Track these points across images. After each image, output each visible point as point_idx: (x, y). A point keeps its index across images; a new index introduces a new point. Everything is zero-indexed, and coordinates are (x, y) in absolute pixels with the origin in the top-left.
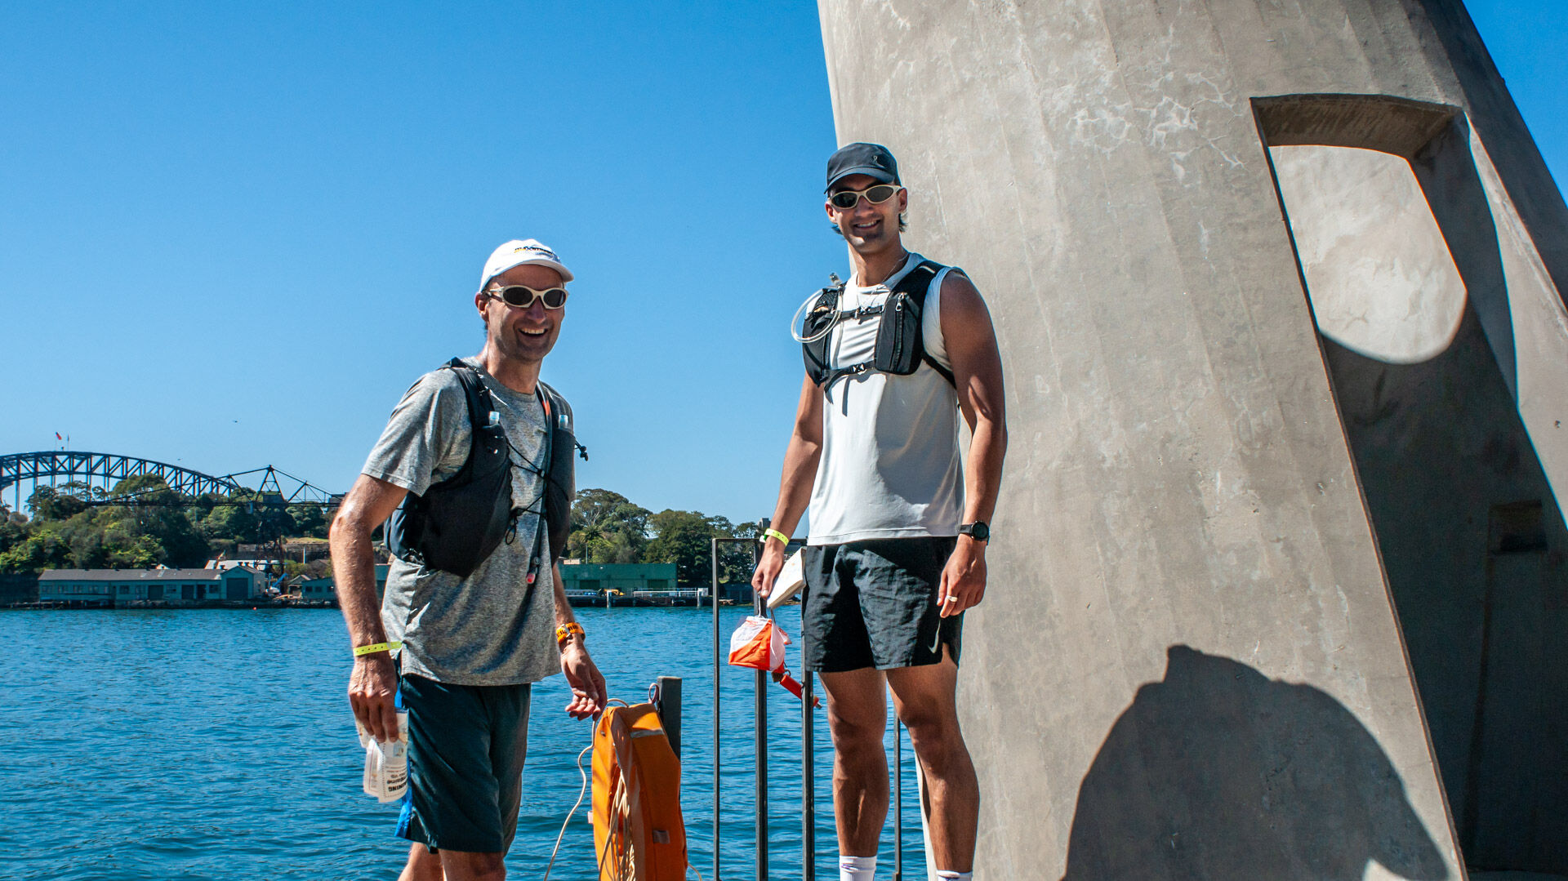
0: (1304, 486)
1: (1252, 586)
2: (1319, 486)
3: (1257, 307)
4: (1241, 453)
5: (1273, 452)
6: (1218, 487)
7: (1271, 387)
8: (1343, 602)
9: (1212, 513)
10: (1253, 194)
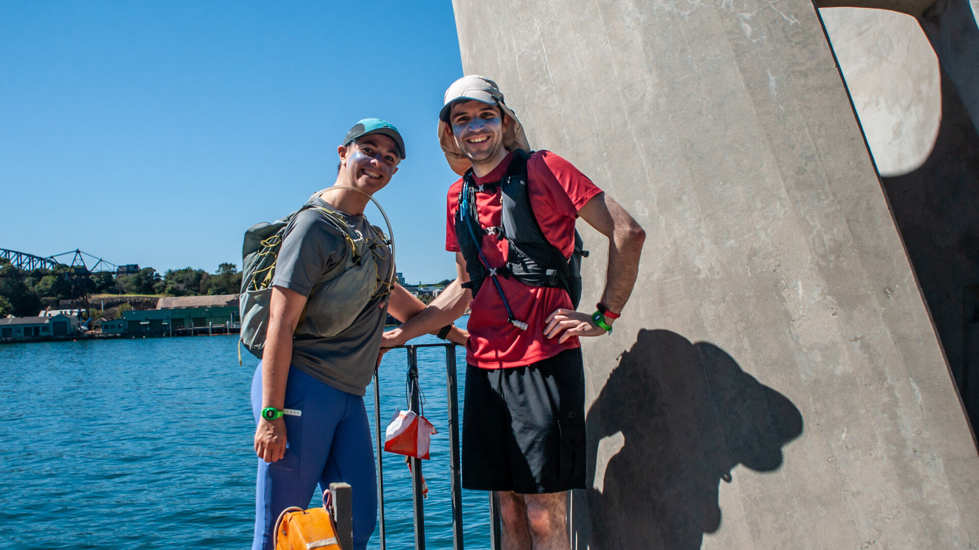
0: (874, 292)
1: (835, 379)
2: (887, 292)
3: (820, 141)
4: (818, 264)
5: (845, 263)
6: (801, 294)
7: (838, 208)
8: (916, 392)
9: (795, 317)
10: (810, 46)
